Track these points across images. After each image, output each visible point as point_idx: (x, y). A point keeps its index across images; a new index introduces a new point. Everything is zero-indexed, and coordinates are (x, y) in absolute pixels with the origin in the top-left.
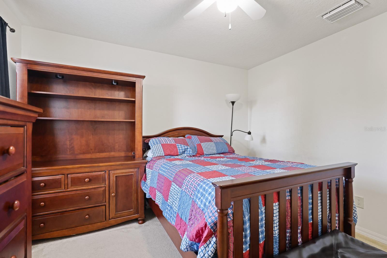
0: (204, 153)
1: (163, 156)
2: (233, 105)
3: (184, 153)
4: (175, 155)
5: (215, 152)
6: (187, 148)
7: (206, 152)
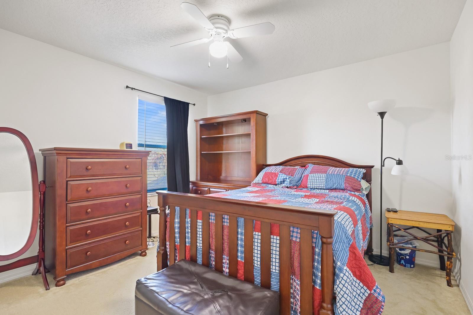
0: (308, 186)
1: (260, 183)
2: (382, 118)
3: (284, 183)
4: (273, 184)
5: (323, 186)
6: (286, 178)
7: (310, 185)
